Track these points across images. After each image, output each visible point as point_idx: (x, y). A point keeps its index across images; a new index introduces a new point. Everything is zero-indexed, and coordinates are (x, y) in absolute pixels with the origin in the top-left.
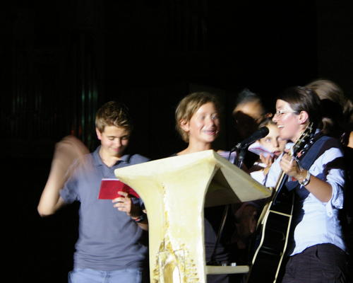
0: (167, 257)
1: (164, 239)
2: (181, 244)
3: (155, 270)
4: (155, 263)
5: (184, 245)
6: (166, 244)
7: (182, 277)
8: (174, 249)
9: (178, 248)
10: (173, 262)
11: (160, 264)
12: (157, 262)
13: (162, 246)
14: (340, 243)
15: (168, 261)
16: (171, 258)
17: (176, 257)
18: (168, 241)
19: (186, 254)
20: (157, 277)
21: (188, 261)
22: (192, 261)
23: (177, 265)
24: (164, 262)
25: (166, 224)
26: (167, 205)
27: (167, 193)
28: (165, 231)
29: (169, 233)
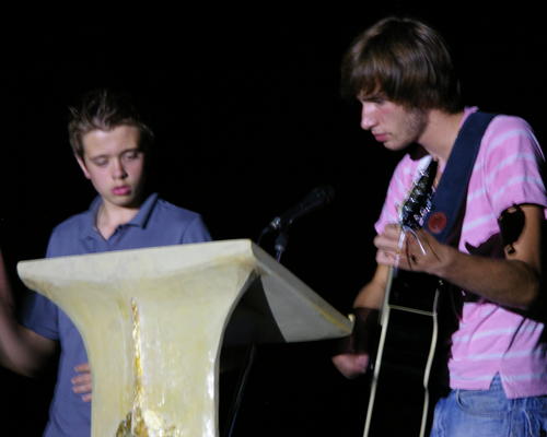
1: (131, 414)
2: (170, 425)
5: (174, 428)
6: (134, 425)
13: (125, 427)
18: (139, 420)
25: (137, 383)
26: (138, 345)
27: (141, 319)
28: (135, 396)
29: (142, 400)
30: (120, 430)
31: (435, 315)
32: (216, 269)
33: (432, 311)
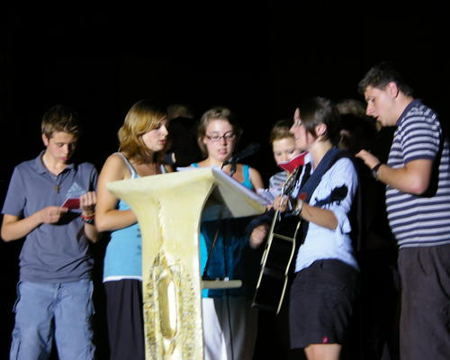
0: (161, 272)
1: (159, 254)
2: (177, 259)
3: (148, 285)
4: (149, 277)
5: (179, 260)
6: (161, 259)
7: (178, 291)
8: (169, 265)
9: (173, 263)
10: (168, 276)
11: (154, 278)
12: (151, 276)
13: (156, 261)
14: (347, 258)
15: (163, 275)
16: (165, 273)
17: (171, 272)
18: (163, 256)
19: (182, 269)
20: (150, 291)
21: (184, 275)
22: (188, 276)
23: (172, 279)
24: (158, 277)
25: (161, 239)
26: (162, 220)
27: (163, 208)
28: (161, 246)
29: (164, 248)
30: (155, 262)
31: (294, 240)
32: (197, 183)
33: (293, 237)
